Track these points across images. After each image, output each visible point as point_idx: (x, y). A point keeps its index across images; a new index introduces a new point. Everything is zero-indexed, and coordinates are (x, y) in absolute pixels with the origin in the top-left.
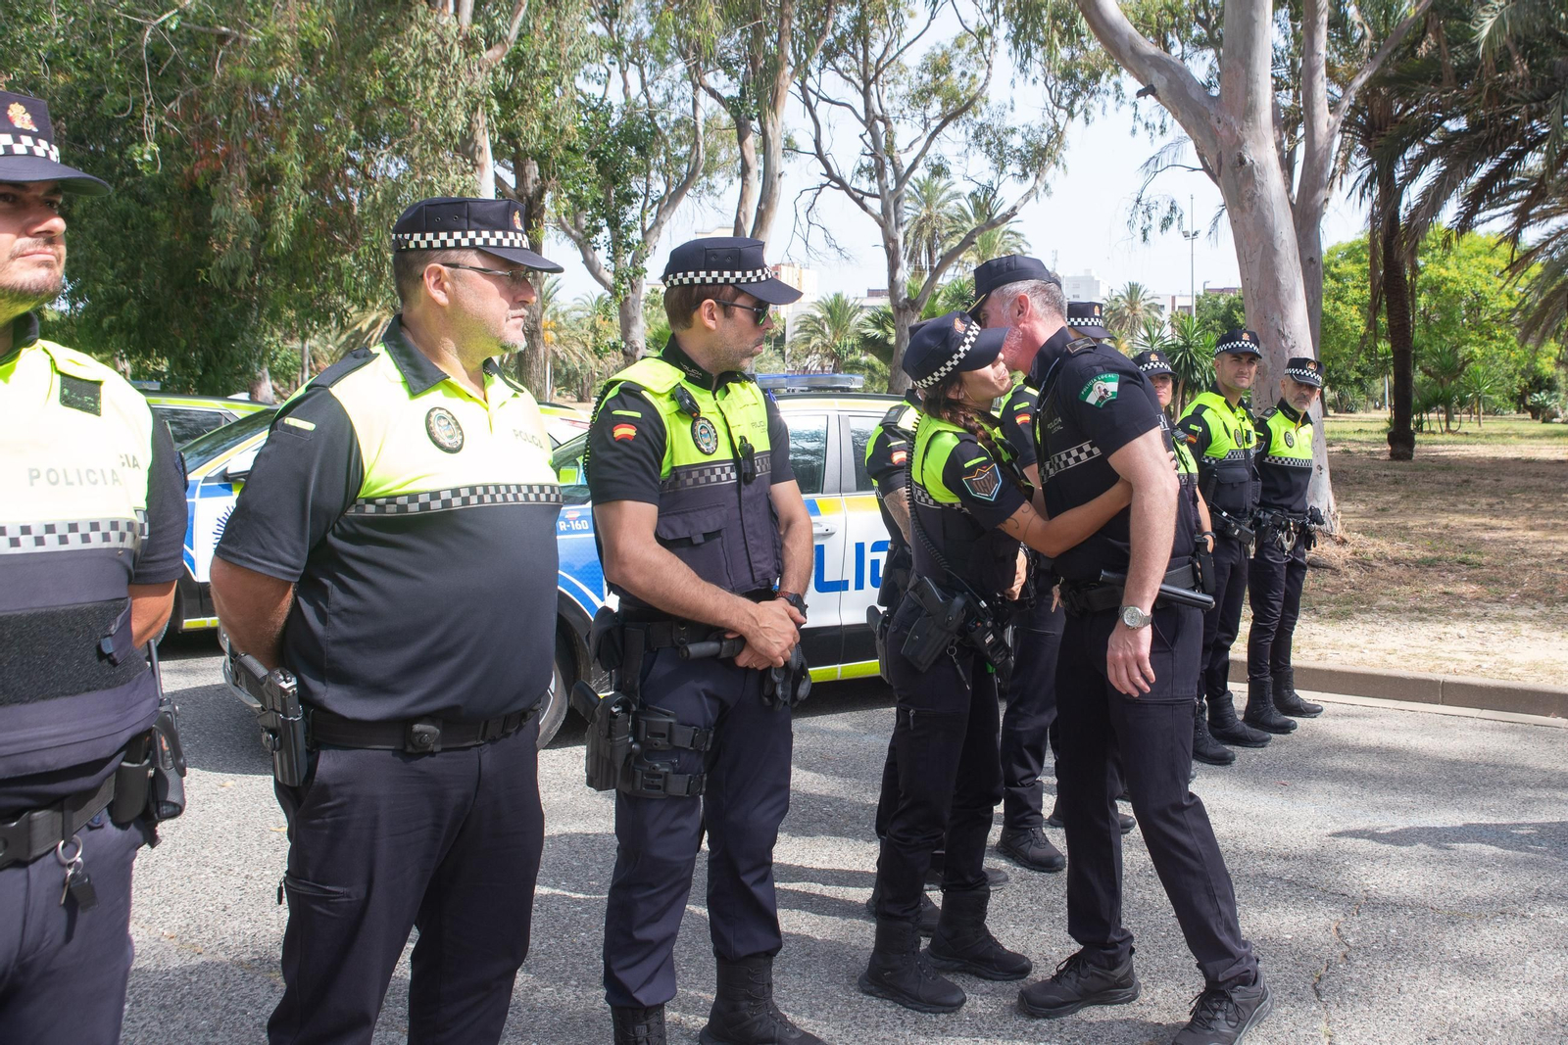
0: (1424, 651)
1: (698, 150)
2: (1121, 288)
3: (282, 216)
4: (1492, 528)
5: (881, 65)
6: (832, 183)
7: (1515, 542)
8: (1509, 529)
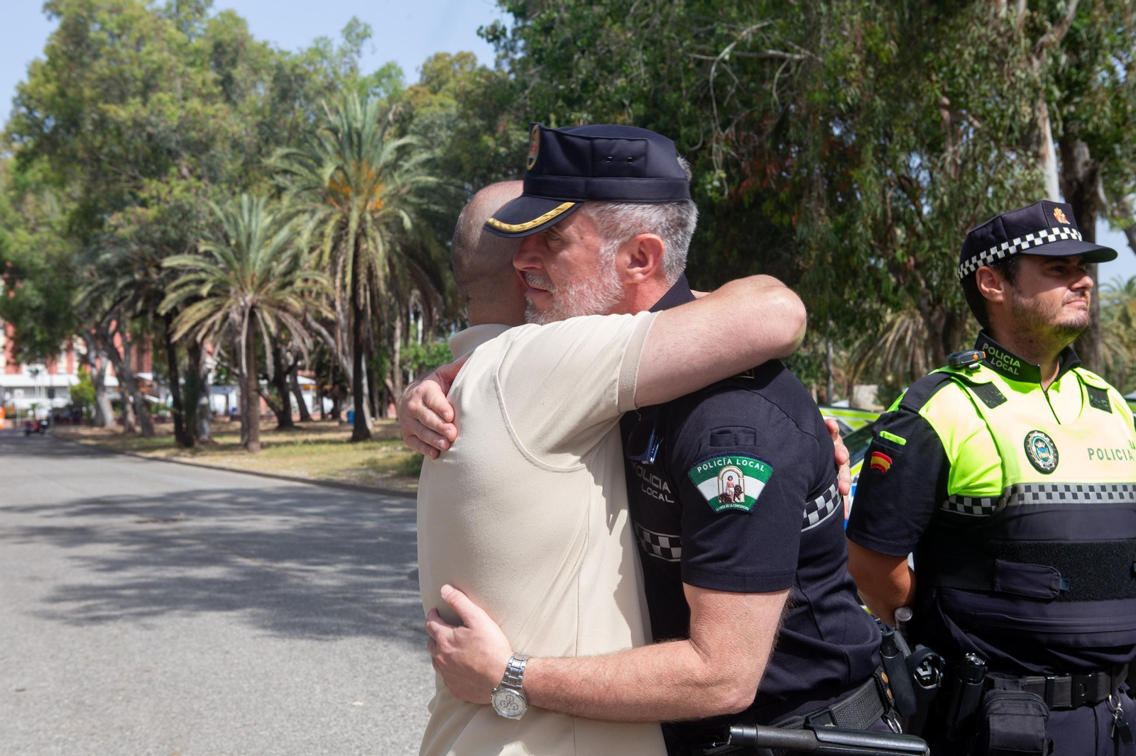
3: (861, 229)
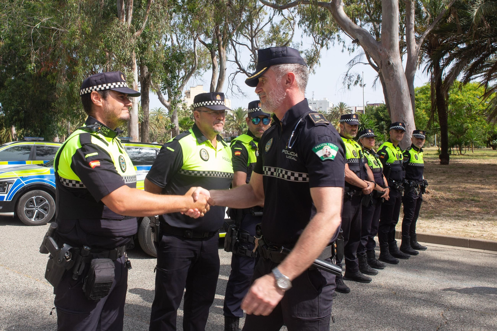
0: (461, 230)
1: (196, 61)
2: (337, 104)
4: (482, 189)
5: (257, 32)
6: (241, 71)
7: (491, 193)
8: (489, 189)
